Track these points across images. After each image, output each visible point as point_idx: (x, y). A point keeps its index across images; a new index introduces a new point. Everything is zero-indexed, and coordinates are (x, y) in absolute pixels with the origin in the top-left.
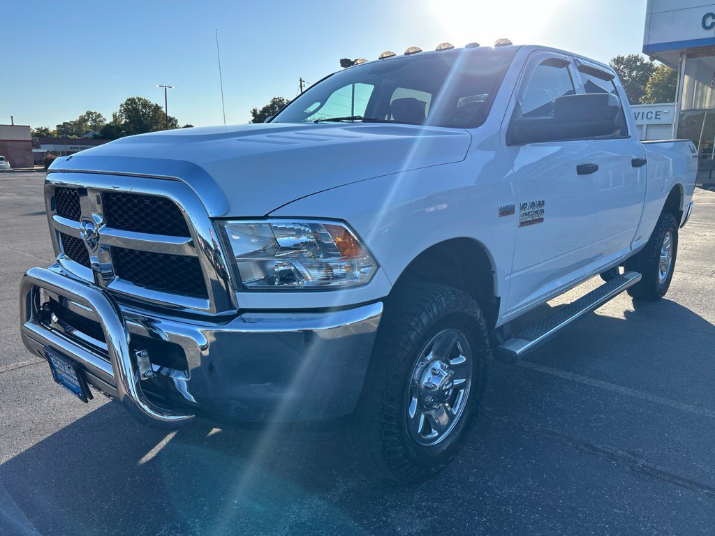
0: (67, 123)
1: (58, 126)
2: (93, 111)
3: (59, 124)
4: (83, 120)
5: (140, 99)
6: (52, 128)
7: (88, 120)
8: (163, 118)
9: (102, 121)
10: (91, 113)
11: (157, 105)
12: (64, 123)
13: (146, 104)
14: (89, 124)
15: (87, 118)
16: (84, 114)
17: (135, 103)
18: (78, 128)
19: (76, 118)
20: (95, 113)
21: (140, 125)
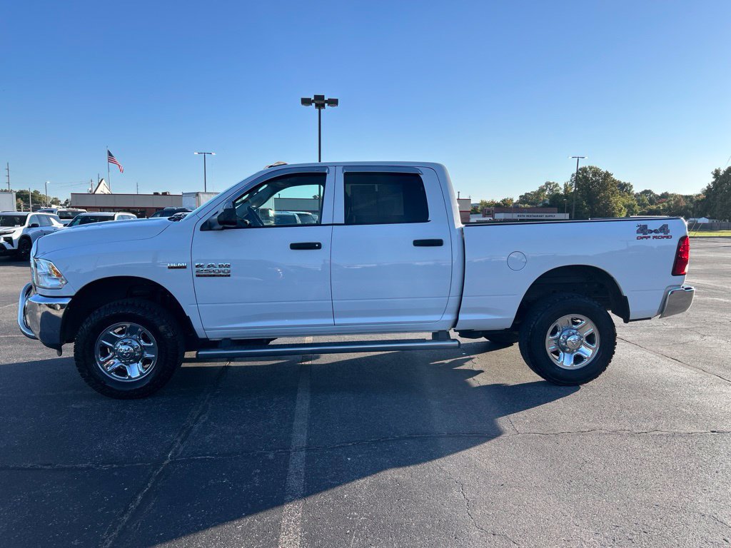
0: (528, 194)
1: (520, 197)
2: (551, 182)
3: (521, 194)
4: (542, 190)
5: (591, 168)
6: (516, 199)
7: (545, 190)
8: (612, 185)
9: (558, 190)
10: (550, 184)
11: (607, 172)
12: (526, 194)
13: (596, 172)
14: (547, 193)
15: (545, 188)
16: (544, 184)
17: (586, 172)
18: (537, 198)
19: (536, 189)
20: (553, 183)
21: (588, 192)
